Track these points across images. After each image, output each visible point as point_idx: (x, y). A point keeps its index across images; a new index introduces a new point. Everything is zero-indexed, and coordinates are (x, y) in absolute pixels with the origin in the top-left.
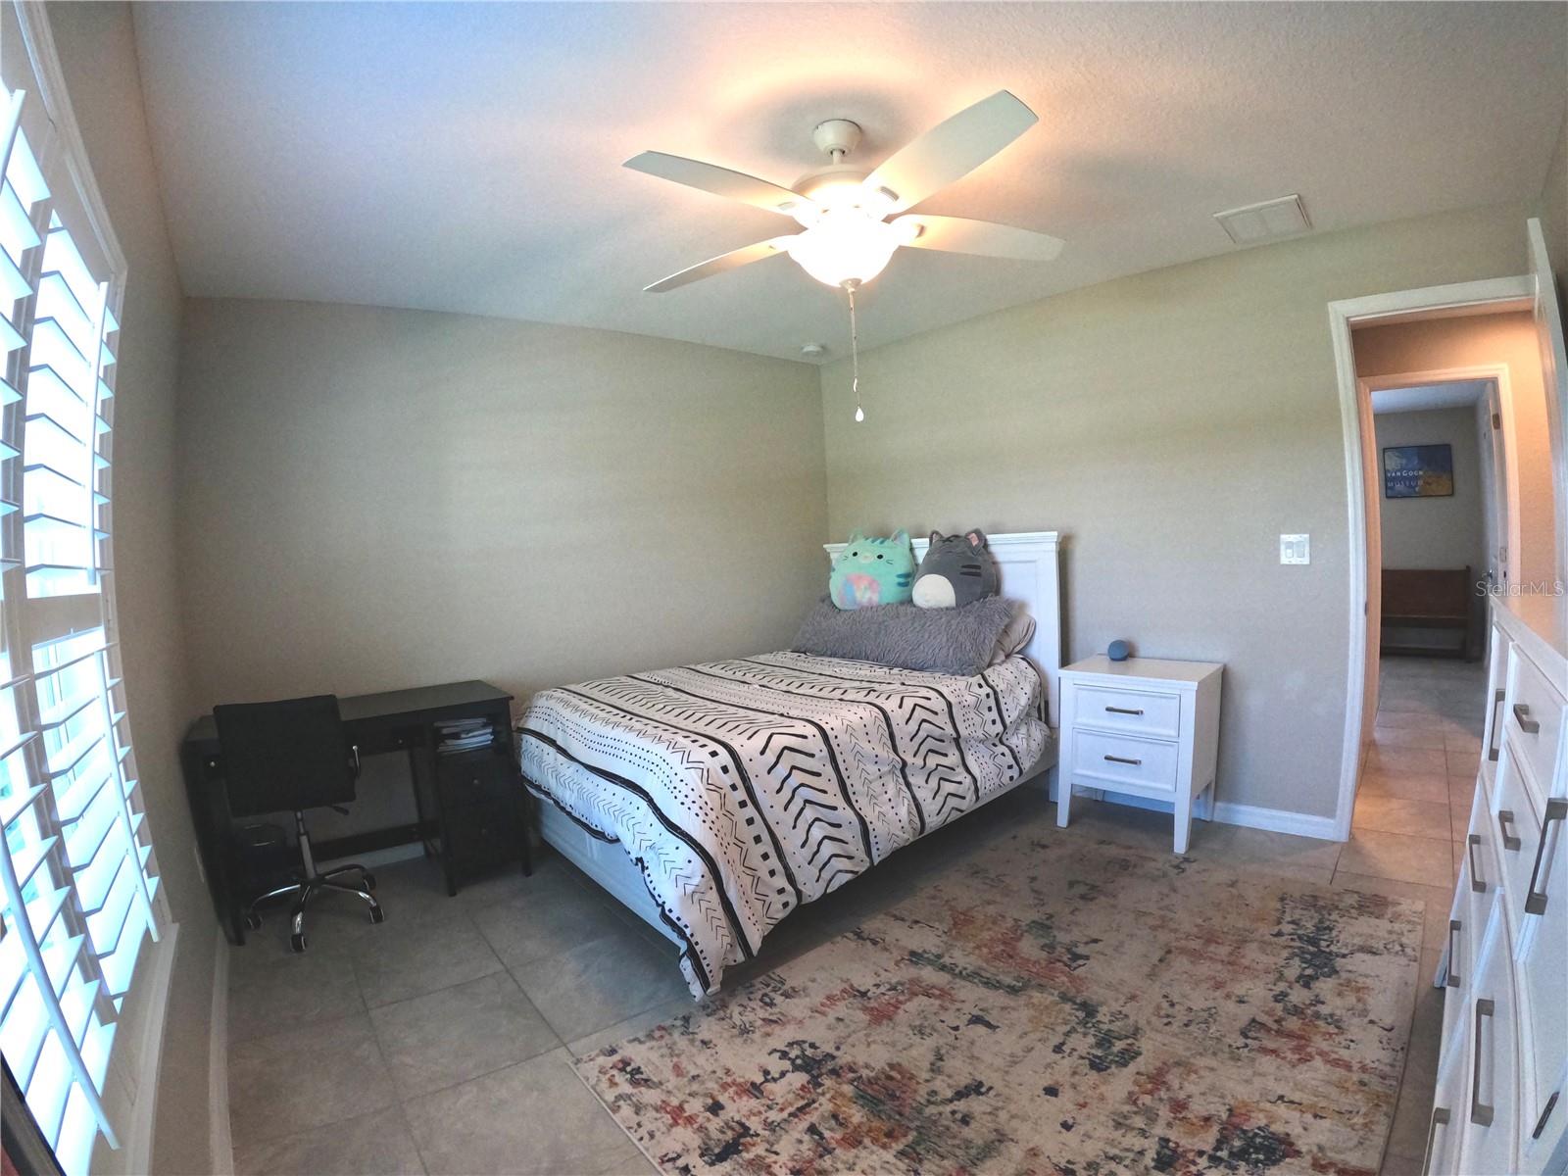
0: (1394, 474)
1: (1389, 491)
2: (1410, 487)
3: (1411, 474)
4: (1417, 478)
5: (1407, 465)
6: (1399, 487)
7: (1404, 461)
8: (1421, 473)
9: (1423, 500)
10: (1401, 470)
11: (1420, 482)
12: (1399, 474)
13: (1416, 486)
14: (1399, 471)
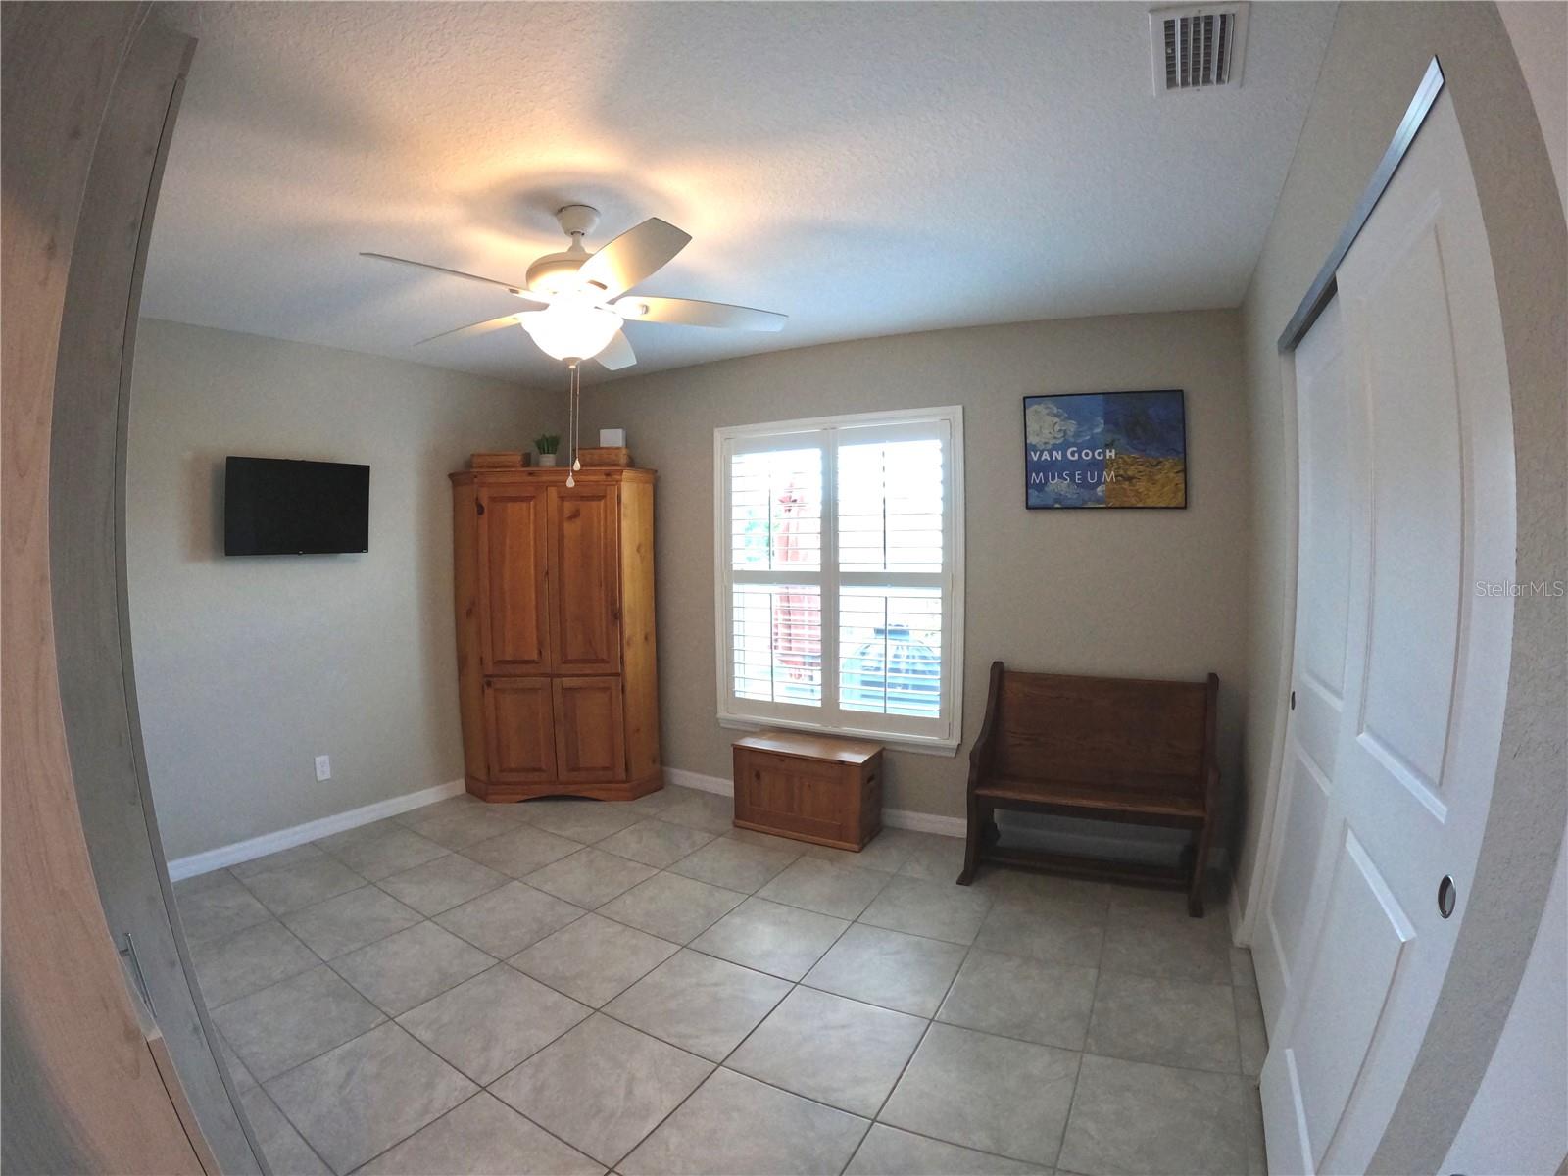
0: (1046, 456)
1: (1033, 493)
2: (1084, 485)
3: (1087, 455)
4: (1099, 466)
5: (1077, 434)
6: (1058, 485)
7: (1072, 427)
8: (1111, 454)
9: (1117, 517)
10: (1063, 447)
11: (1109, 476)
12: (1058, 455)
13: (1099, 482)
14: (1055, 447)
